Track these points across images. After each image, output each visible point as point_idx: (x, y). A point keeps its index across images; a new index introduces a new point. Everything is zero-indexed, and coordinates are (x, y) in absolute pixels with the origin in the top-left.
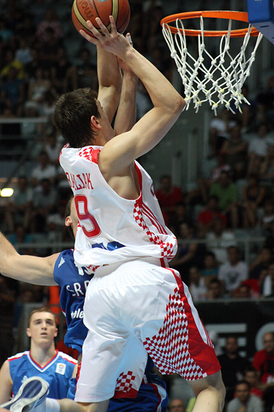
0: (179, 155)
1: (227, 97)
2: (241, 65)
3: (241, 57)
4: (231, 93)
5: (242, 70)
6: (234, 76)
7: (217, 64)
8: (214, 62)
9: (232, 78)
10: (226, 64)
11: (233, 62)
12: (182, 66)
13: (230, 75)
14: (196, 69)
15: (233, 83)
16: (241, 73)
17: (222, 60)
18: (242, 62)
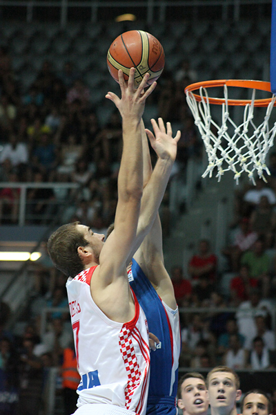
0: (208, 223)
1: (250, 168)
2: (264, 136)
3: (264, 127)
4: (253, 163)
5: (265, 140)
6: (258, 145)
7: (241, 132)
8: (237, 130)
9: (256, 147)
10: (250, 134)
11: (256, 132)
12: (205, 133)
13: (253, 145)
14: (220, 137)
15: (257, 153)
16: (264, 143)
17: (246, 129)
18: (266, 132)
